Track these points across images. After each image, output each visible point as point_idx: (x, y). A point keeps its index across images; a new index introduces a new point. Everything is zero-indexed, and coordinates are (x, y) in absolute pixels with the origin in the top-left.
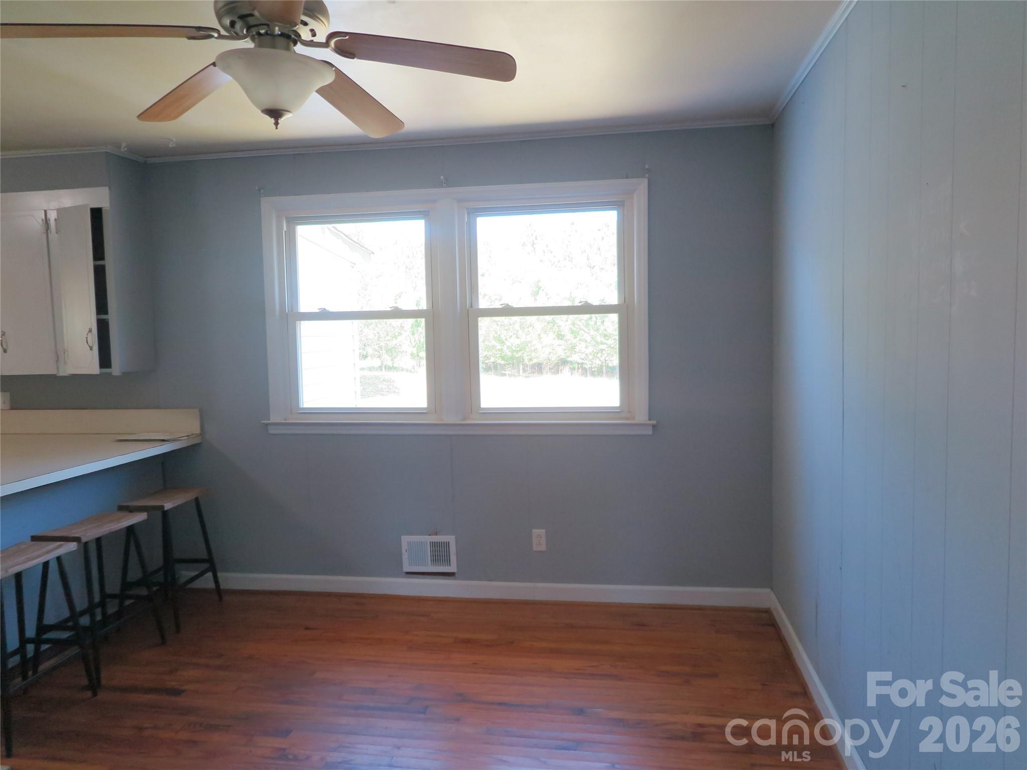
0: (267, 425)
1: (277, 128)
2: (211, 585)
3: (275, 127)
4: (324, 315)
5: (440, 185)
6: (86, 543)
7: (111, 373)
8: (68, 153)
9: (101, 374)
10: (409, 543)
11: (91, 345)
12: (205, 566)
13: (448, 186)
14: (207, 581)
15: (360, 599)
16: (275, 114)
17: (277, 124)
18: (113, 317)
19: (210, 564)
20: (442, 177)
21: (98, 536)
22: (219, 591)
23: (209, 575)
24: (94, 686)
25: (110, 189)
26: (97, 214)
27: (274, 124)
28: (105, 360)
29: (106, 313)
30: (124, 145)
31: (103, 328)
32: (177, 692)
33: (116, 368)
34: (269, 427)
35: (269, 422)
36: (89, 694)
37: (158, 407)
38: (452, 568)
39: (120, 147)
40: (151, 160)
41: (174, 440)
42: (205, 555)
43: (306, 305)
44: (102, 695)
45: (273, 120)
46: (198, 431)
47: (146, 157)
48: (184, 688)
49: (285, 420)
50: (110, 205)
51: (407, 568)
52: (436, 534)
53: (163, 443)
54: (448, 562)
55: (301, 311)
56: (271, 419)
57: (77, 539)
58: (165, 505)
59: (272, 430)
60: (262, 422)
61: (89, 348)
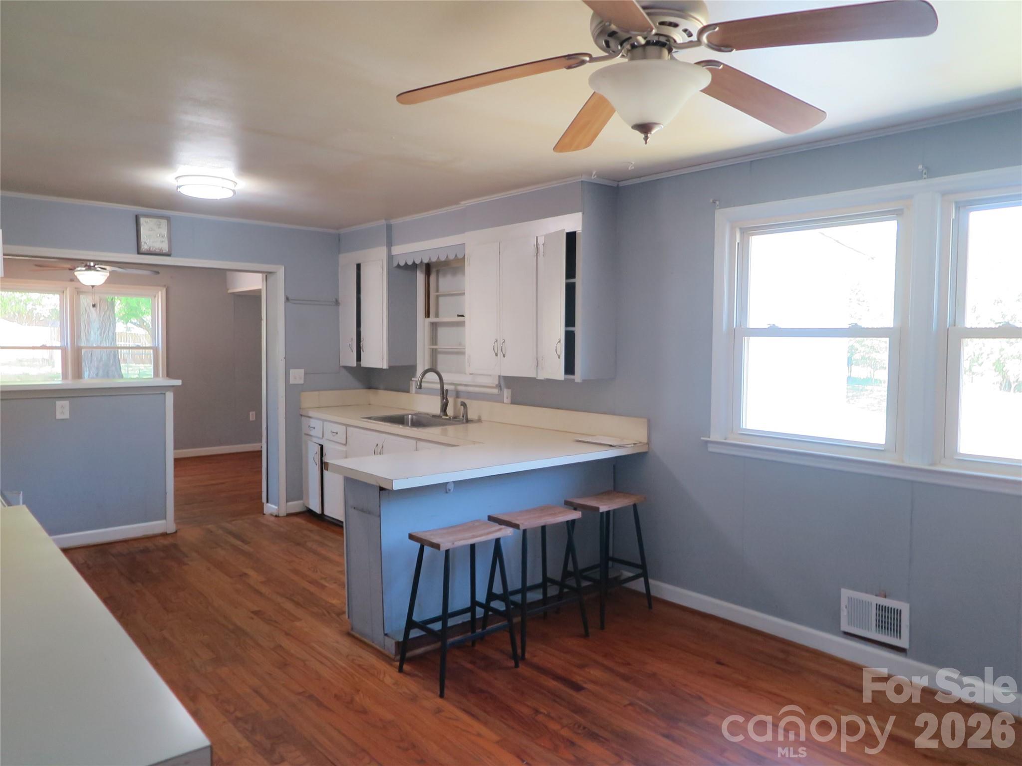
0: (707, 442)
1: (646, 143)
2: (643, 590)
3: (644, 142)
4: (773, 331)
5: (919, 176)
6: (525, 531)
7: (574, 380)
8: (556, 185)
9: (566, 380)
10: (850, 599)
11: (559, 354)
12: (639, 571)
13: (930, 177)
14: (638, 585)
15: (787, 647)
16: (645, 128)
17: (646, 138)
18: (579, 329)
19: (643, 570)
20: (920, 167)
21: (543, 524)
22: (648, 596)
23: (642, 579)
24: (518, 658)
25: (583, 214)
26: (571, 238)
27: (644, 139)
28: (570, 368)
29: (573, 325)
30: (594, 173)
31: (570, 338)
32: (578, 688)
33: (579, 375)
34: (709, 445)
35: (708, 439)
36: (512, 663)
37: (613, 413)
38: (903, 643)
39: (591, 175)
40: (622, 184)
41: (620, 447)
42: (639, 562)
43: (755, 321)
44: (523, 669)
45: (643, 136)
46: (645, 440)
47: (619, 181)
48: (585, 686)
49: (725, 439)
50: (582, 228)
51: (845, 627)
52: (885, 597)
53: (612, 448)
54: (898, 632)
55: (751, 327)
56: (711, 437)
57: (516, 526)
58: (600, 507)
59: (711, 449)
60: (702, 438)
61: (557, 357)
